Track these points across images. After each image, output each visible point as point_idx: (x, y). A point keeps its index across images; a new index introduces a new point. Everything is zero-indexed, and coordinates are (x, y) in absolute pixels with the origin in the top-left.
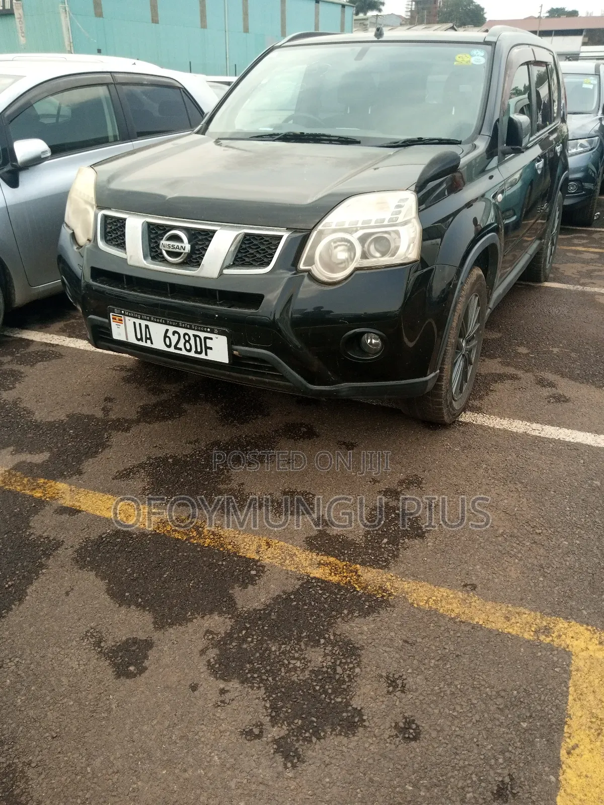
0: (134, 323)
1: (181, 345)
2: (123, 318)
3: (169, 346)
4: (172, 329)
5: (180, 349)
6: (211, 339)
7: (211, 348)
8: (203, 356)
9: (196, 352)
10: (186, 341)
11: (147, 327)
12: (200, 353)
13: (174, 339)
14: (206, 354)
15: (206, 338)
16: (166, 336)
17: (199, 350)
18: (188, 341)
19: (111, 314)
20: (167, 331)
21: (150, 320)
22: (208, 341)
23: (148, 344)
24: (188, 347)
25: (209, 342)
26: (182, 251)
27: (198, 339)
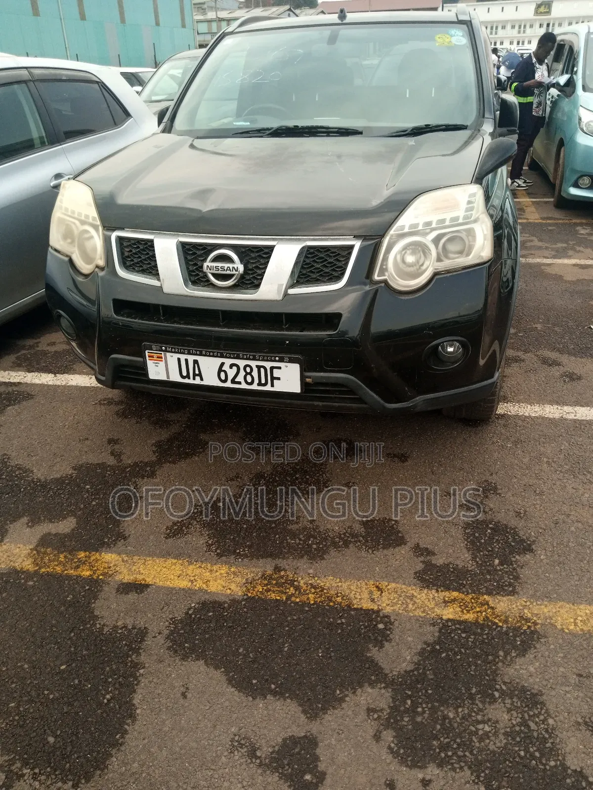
0: (179, 360)
1: (240, 378)
2: (163, 355)
3: (225, 381)
4: (228, 362)
5: (239, 383)
6: (280, 368)
7: (279, 379)
8: (268, 388)
9: (260, 384)
10: (247, 374)
11: (196, 362)
12: (265, 384)
13: (231, 373)
14: (272, 385)
15: (272, 368)
16: (220, 370)
17: (263, 381)
18: (250, 374)
19: (147, 351)
20: (223, 364)
21: (201, 355)
22: (275, 371)
23: (197, 381)
24: (249, 379)
25: (276, 373)
26: (234, 272)
27: (262, 370)
